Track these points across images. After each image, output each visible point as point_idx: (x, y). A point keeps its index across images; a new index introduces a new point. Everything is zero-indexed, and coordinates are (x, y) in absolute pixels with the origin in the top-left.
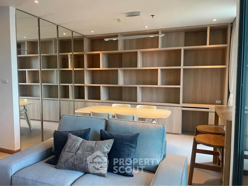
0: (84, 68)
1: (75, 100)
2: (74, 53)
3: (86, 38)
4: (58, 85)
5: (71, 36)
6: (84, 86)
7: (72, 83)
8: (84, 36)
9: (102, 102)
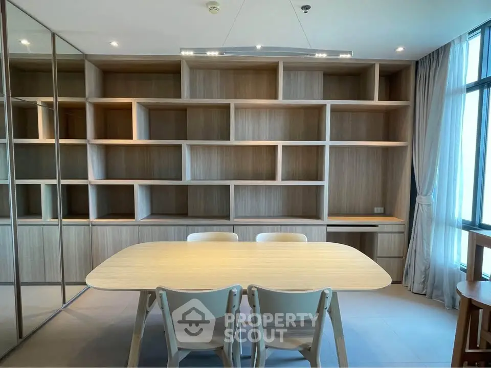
0: (86, 138)
1: (63, 223)
2: (60, 99)
3: (90, 61)
4: (7, 185)
5: (50, 52)
6: (87, 185)
7: (55, 178)
8: (86, 56)
9: (139, 225)
